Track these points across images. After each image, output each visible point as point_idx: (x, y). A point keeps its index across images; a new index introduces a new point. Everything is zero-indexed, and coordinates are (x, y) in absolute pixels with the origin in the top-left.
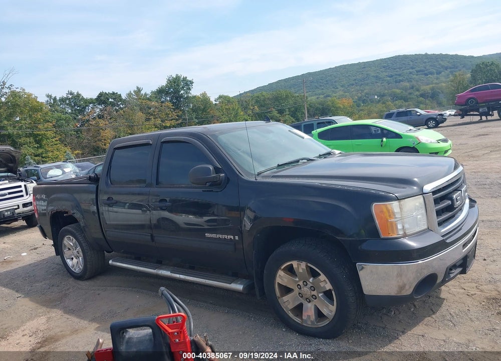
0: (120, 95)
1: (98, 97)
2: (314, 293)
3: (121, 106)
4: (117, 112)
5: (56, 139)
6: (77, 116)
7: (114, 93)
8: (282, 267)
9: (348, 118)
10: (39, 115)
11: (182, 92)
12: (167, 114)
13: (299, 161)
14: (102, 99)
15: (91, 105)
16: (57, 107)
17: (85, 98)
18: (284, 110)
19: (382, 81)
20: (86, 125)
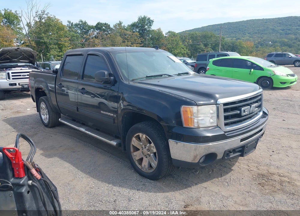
0: (109, 25)
1: (97, 25)
2: (149, 153)
3: (109, 32)
4: (106, 35)
5: (70, 48)
6: (83, 35)
7: (106, 24)
8: (135, 136)
9: (238, 54)
10: (62, 33)
11: (146, 27)
12: (135, 40)
13: (162, 75)
14: (99, 26)
15: (92, 30)
16: (73, 29)
17: (89, 25)
18: (208, 44)
19: (277, 32)
20: (88, 41)
